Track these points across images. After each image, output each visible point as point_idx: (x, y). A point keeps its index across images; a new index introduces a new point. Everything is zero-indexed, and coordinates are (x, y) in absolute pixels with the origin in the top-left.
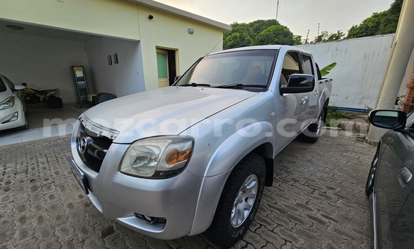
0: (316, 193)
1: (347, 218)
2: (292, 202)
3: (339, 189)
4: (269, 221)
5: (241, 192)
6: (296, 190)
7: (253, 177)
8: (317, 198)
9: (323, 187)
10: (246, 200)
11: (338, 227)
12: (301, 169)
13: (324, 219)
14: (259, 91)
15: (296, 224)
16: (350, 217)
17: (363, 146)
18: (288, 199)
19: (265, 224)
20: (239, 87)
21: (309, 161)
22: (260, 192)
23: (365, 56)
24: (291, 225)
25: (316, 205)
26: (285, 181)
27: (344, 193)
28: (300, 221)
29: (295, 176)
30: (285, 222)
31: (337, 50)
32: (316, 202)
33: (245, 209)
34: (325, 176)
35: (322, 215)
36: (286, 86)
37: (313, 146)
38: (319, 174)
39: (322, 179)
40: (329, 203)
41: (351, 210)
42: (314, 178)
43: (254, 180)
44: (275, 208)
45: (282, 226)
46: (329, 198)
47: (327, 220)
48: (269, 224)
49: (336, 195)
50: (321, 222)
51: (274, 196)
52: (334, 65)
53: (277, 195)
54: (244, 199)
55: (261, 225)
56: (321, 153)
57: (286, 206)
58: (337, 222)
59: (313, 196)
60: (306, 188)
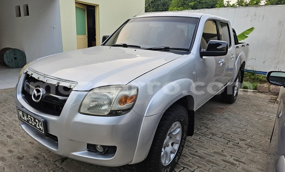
0: (230, 144)
1: (253, 161)
2: (210, 151)
3: (250, 141)
4: (191, 164)
5: (168, 137)
6: (214, 142)
7: (178, 124)
8: (231, 148)
9: (236, 139)
10: (172, 144)
11: (246, 167)
12: (219, 125)
13: (235, 162)
14: (183, 54)
15: (212, 166)
16: (255, 160)
17: (275, 106)
18: (206, 149)
19: (187, 167)
20: (166, 49)
21: (226, 118)
22: (183, 139)
23: (280, 23)
24: (209, 167)
25: (230, 153)
26: (204, 135)
27: (254, 143)
28: (216, 164)
29: (213, 131)
30: (204, 165)
31: (255, 15)
32: (230, 150)
33: (171, 152)
34: (239, 130)
35: (234, 160)
36: (205, 50)
37: (231, 106)
38: (234, 129)
39: (236, 133)
40: (240, 151)
41: (257, 156)
42: (229, 132)
43: (179, 128)
44: (196, 155)
45: (201, 168)
46: (240, 147)
47: (237, 163)
48: (191, 167)
49: (246, 145)
50: (232, 164)
51: (195, 147)
52: (252, 29)
53: (198, 145)
54: (170, 144)
55: (184, 168)
56: (238, 112)
57: (205, 153)
58: (245, 164)
59: (228, 146)
60: (223, 140)
